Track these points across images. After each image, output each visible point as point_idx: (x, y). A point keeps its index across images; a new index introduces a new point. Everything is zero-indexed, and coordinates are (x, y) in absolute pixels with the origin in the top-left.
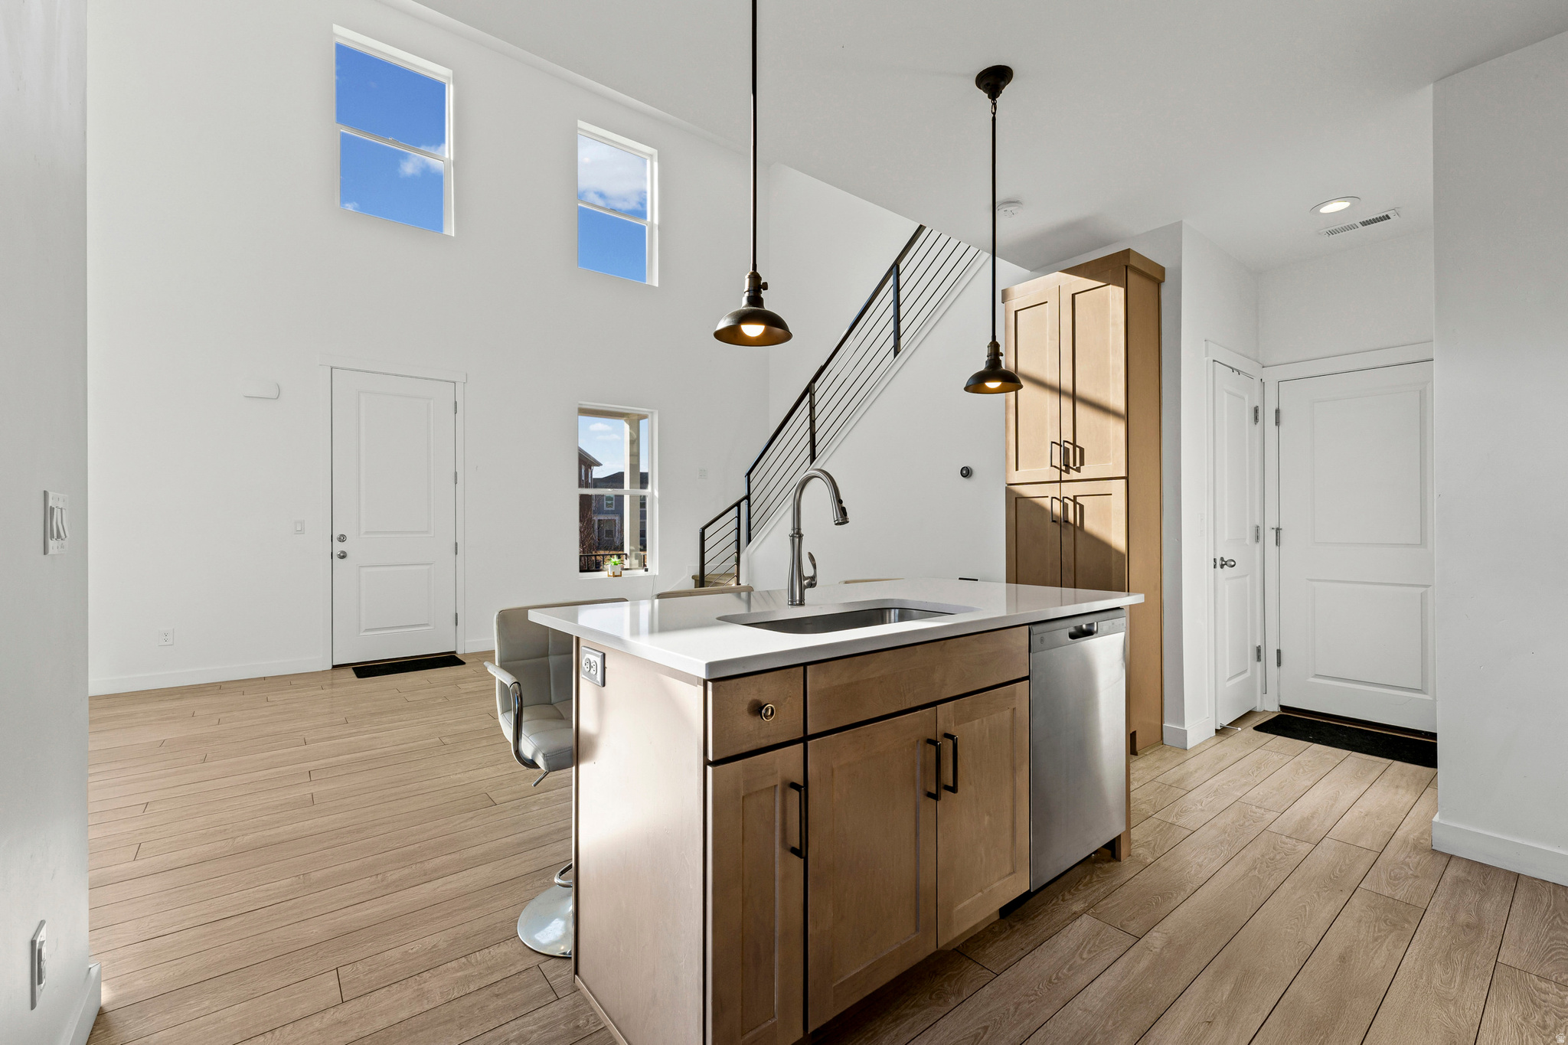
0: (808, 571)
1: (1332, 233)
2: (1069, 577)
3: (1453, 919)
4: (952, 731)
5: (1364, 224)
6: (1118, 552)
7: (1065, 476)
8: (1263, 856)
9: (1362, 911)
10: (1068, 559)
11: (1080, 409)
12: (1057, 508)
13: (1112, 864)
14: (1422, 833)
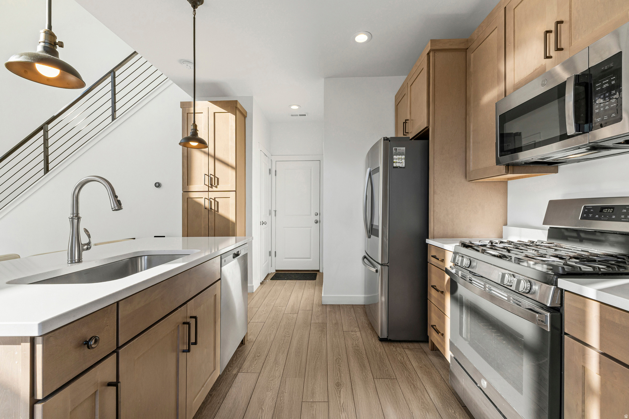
0: (84, 239)
1: (292, 115)
2: (212, 232)
3: (332, 323)
4: (194, 315)
5: (300, 115)
6: (233, 223)
7: (210, 189)
8: (286, 323)
9: (314, 330)
10: (212, 224)
11: (217, 163)
12: (207, 205)
13: (242, 347)
14: (319, 300)
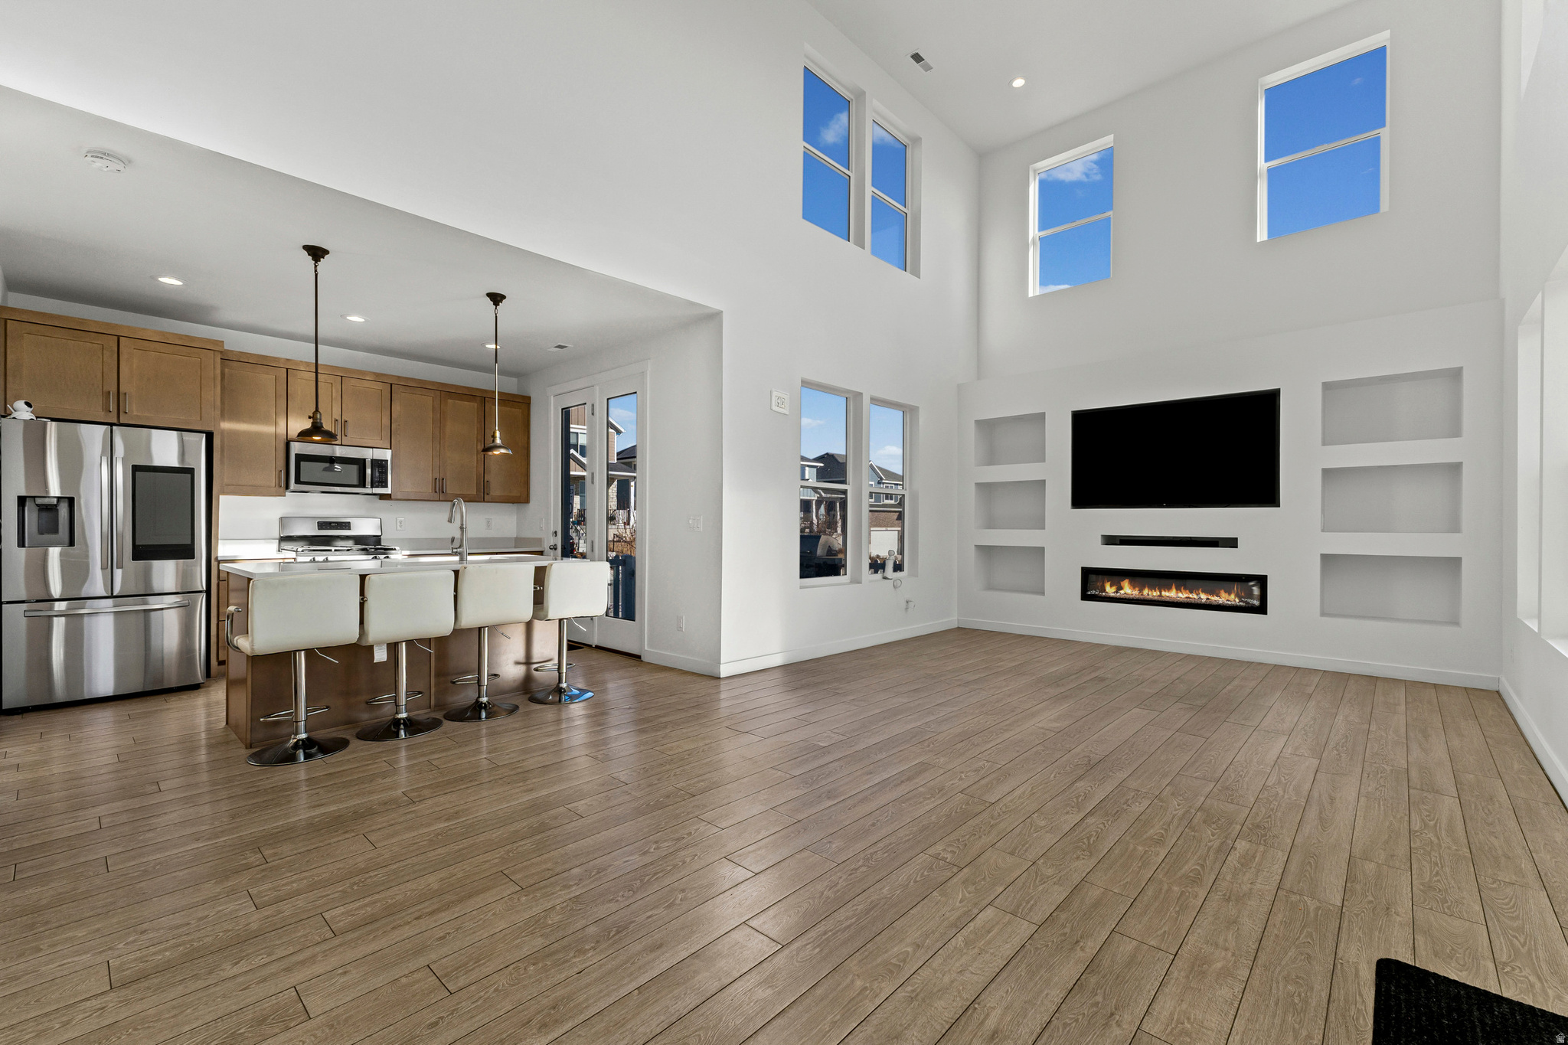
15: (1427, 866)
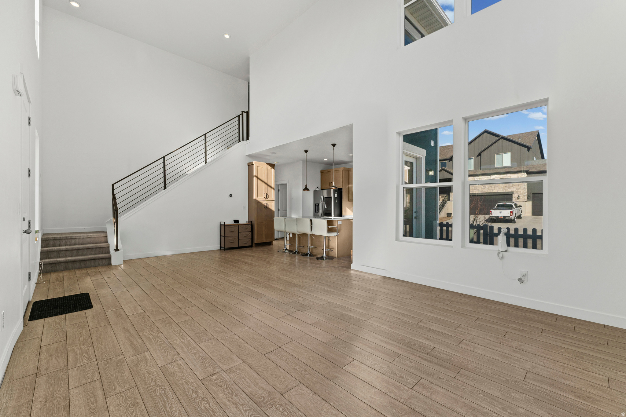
7: (266, 199)
10: (266, 214)
11: (269, 188)
15: (84, 334)
